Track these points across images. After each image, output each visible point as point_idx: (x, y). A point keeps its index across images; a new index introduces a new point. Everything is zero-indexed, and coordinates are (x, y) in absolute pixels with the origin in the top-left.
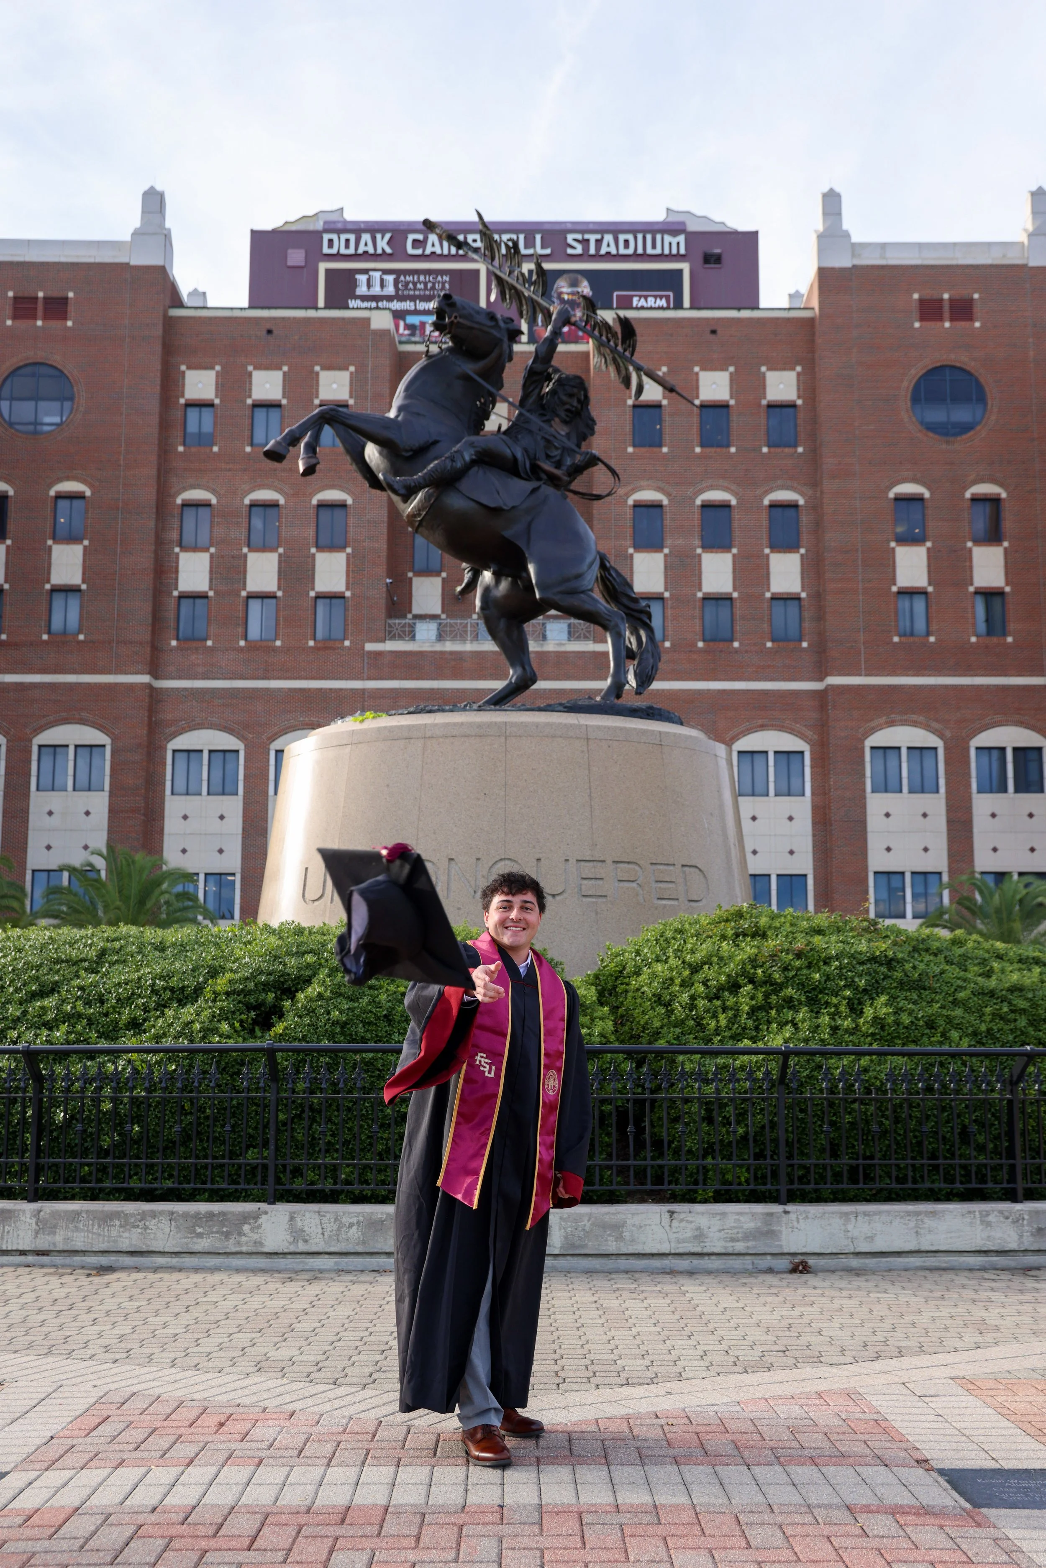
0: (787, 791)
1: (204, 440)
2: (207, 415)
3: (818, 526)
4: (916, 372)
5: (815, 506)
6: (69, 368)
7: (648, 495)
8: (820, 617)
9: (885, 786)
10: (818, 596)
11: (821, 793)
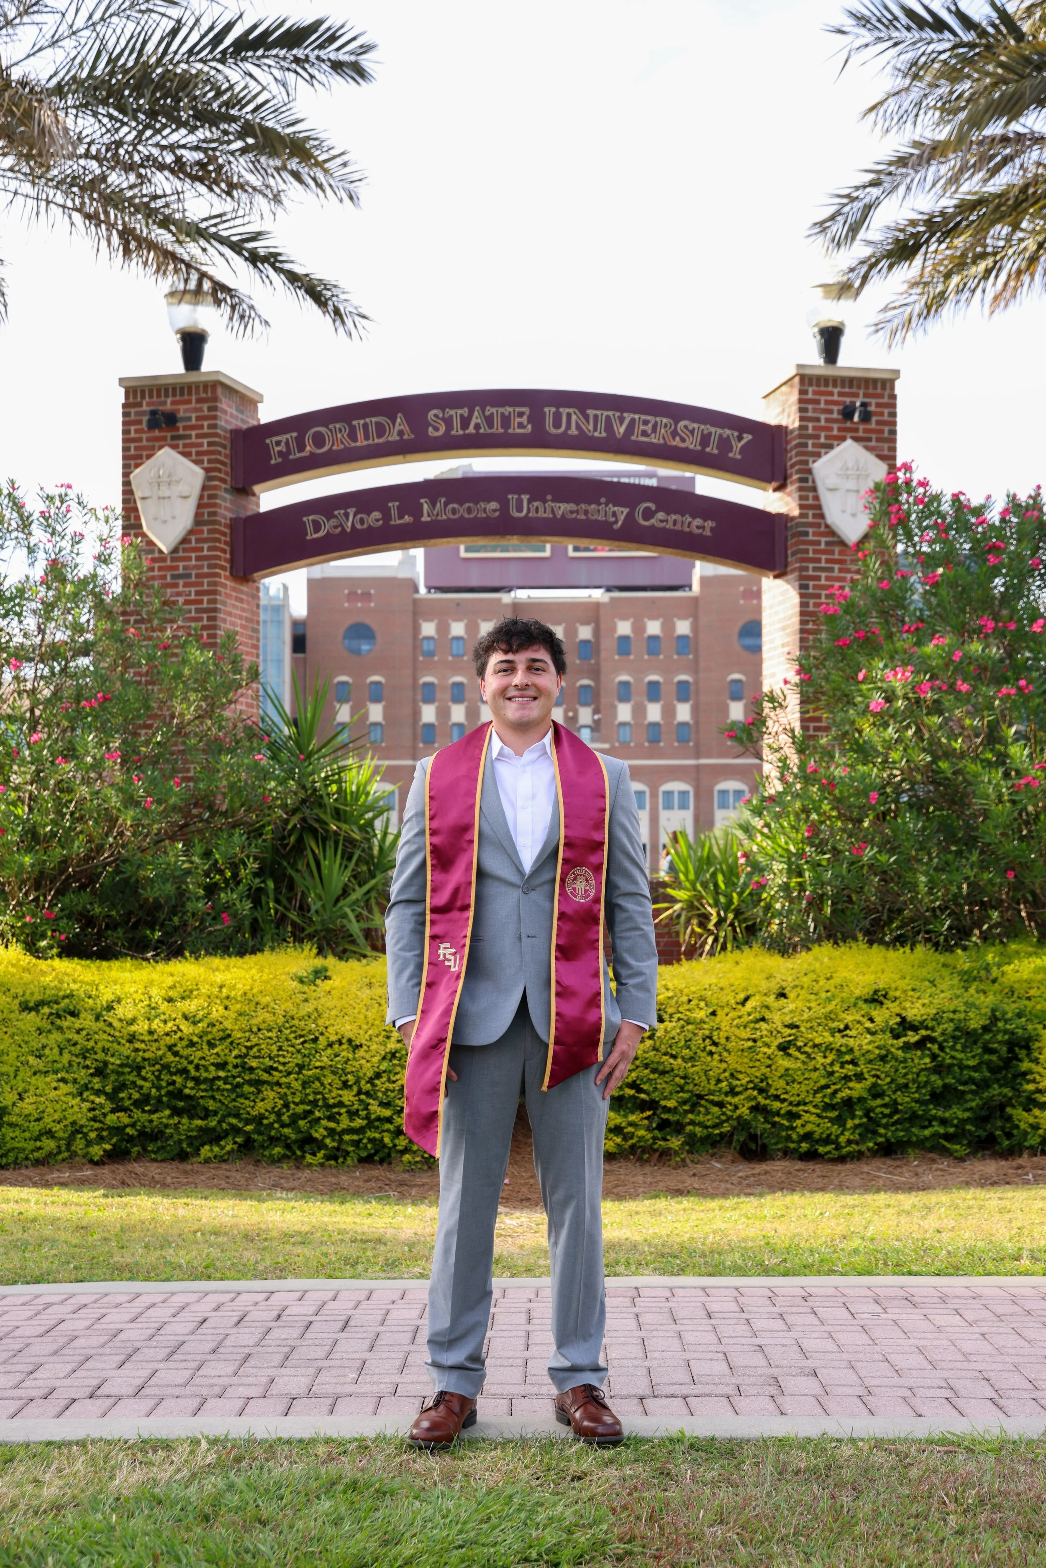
0: (683, 806)
1: (431, 654)
2: (432, 643)
3: (697, 691)
4: (740, 624)
5: (696, 682)
6: (374, 625)
7: (624, 678)
8: (697, 732)
9: (724, 806)
10: (697, 723)
11: (697, 808)
